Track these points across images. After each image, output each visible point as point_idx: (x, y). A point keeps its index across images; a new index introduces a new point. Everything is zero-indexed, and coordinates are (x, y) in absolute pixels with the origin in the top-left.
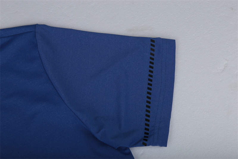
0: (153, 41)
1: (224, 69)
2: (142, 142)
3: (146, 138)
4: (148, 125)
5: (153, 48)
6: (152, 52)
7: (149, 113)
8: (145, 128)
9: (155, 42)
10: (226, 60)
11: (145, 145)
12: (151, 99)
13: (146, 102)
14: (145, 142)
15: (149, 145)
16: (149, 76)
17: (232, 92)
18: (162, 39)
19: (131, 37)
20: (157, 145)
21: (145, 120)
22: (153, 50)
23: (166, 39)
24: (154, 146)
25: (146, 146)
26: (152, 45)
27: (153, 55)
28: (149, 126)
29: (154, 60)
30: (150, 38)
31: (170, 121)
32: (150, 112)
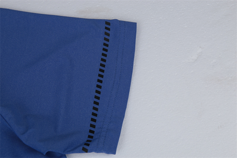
0: (108, 24)
1: (197, 58)
2: (81, 147)
3: (89, 143)
4: (93, 126)
5: (108, 31)
6: (107, 37)
7: (97, 111)
8: (90, 130)
9: (111, 24)
10: (200, 47)
11: (85, 151)
12: (101, 93)
13: (94, 97)
14: (86, 147)
15: (91, 151)
16: (100, 65)
17: (206, 86)
18: (120, 21)
19: (81, 18)
20: (102, 152)
21: (90, 119)
22: (108, 35)
23: (125, 21)
24: (97, 153)
25: (87, 152)
26: (106, 28)
27: (108, 40)
28: (95, 128)
29: (108, 47)
30: (104, 20)
31: (123, 122)
32: (99, 110)
